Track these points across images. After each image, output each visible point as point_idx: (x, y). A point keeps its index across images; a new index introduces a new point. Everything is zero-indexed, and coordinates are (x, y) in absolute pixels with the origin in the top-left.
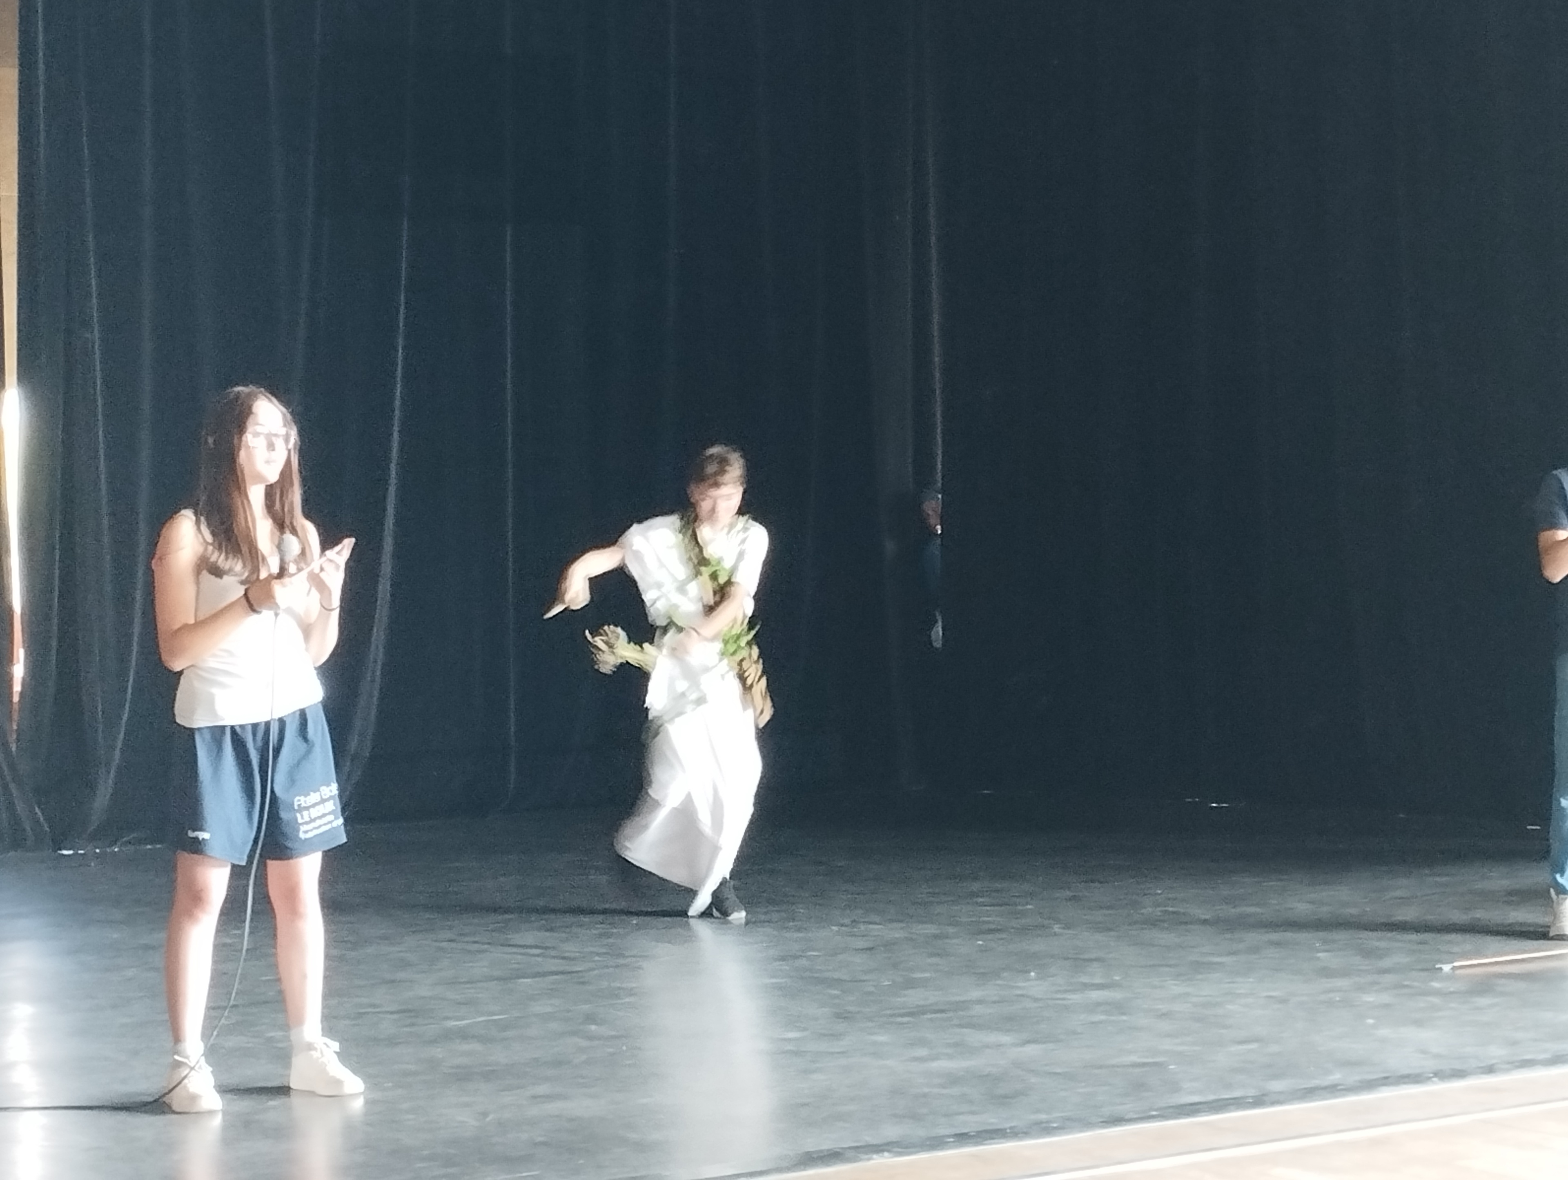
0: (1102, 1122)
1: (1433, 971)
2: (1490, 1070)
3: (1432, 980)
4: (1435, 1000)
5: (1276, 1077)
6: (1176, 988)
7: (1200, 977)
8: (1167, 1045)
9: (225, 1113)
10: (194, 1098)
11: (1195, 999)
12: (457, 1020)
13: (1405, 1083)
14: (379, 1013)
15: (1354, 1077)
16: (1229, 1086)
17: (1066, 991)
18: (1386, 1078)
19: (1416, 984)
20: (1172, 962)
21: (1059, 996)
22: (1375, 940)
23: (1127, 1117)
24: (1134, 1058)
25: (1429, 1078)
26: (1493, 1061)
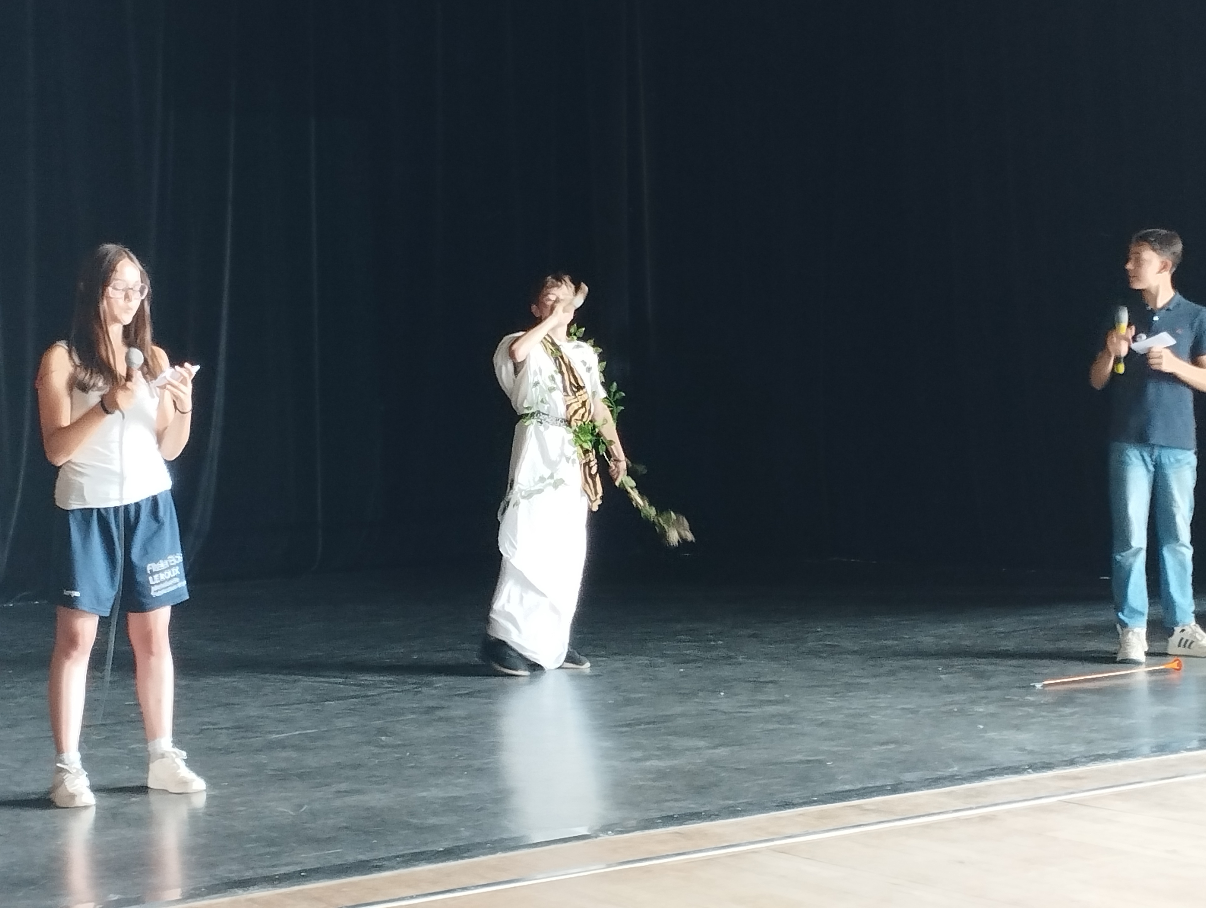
0: (777, 806)
1: (1028, 688)
2: (1072, 763)
3: (1027, 695)
4: (1031, 710)
5: (908, 770)
6: (832, 703)
7: (850, 694)
8: (825, 747)
9: (97, 807)
10: (72, 796)
11: (846, 712)
12: (278, 734)
13: (1007, 774)
14: (216, 729)
15: (969, 770)
16: (873, 777)
17: (747, 707)
18: (993, 770)
19: (1016, 698)
20: (829, 683)
21: (743, 710)
22: (983, 665)
23: (794, 802)
24: (799, 757)
25: (1025, 770)
26: (1075, 756)
